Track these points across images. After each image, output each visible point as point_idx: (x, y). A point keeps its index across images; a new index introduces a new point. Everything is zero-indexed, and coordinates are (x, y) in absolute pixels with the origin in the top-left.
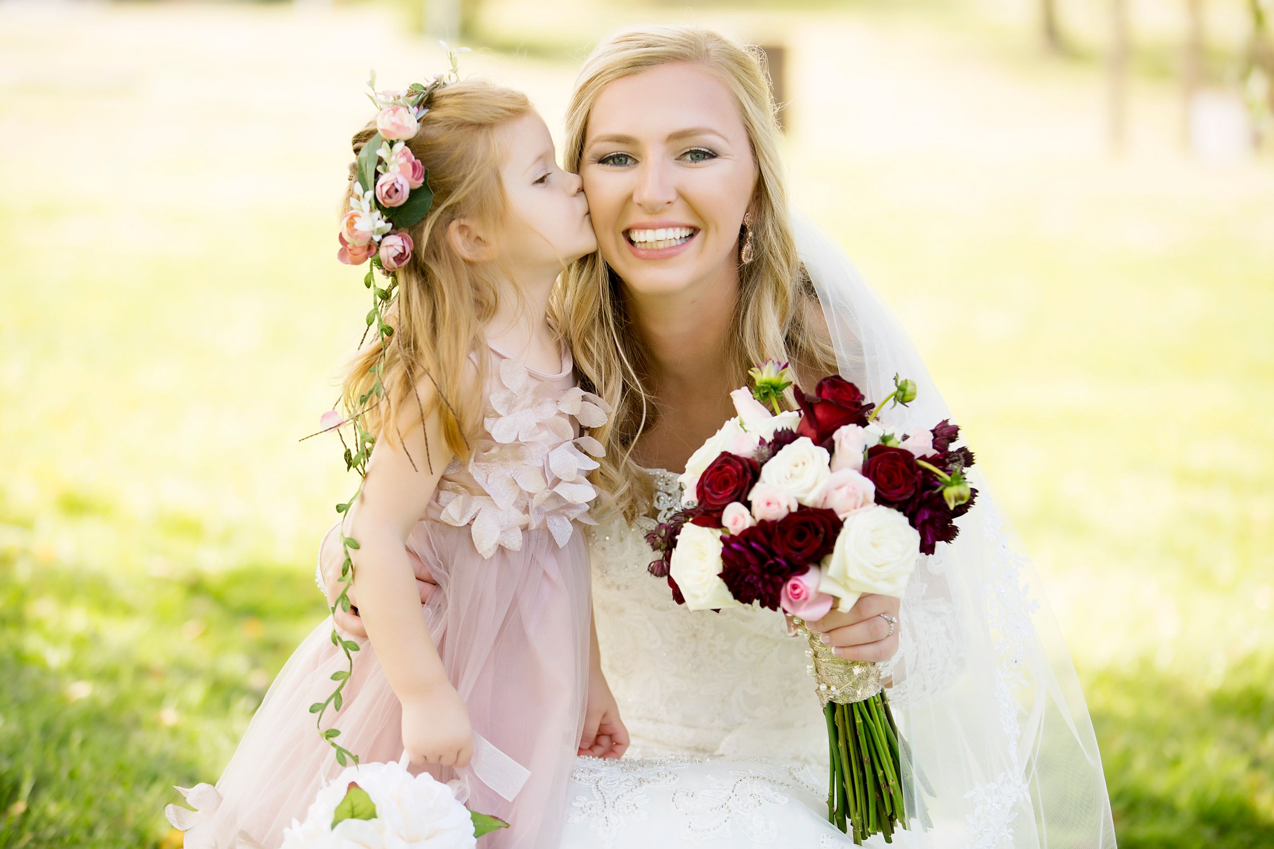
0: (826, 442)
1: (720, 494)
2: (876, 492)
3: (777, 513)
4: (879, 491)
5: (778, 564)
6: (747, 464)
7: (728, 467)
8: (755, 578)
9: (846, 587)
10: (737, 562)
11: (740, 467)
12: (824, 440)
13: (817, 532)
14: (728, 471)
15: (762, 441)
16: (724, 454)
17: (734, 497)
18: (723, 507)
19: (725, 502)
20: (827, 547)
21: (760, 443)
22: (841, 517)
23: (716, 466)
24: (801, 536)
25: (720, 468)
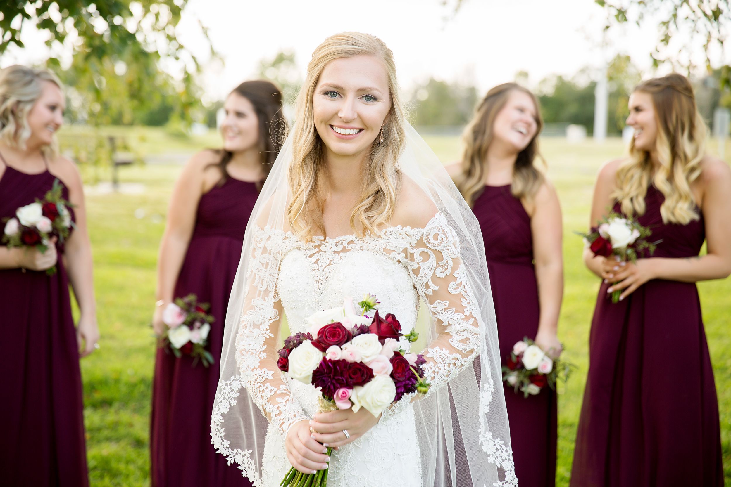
0: (382, 341)
1: (330, 339)
2: (392, 372)
3: (350, 359)
4: (393, 372)
5: (343, 381)
6: (347, 332)
7: (339, 330)
8: (329, 380)
9: (360, 402)
10: (326, 370)
11: (345, 333)
12: (382, 339)
13: (362, 375)
14: (338, 331)
15: (356, 326)
16: (339, 323)
17: (336, 344)
18: (330, 345)
19: (332, 343)
20: (362, 383)
21: (355, 326)
22: (374, 374)
23: (333, 326)
24: (355, 373)
25: (335, 328)
